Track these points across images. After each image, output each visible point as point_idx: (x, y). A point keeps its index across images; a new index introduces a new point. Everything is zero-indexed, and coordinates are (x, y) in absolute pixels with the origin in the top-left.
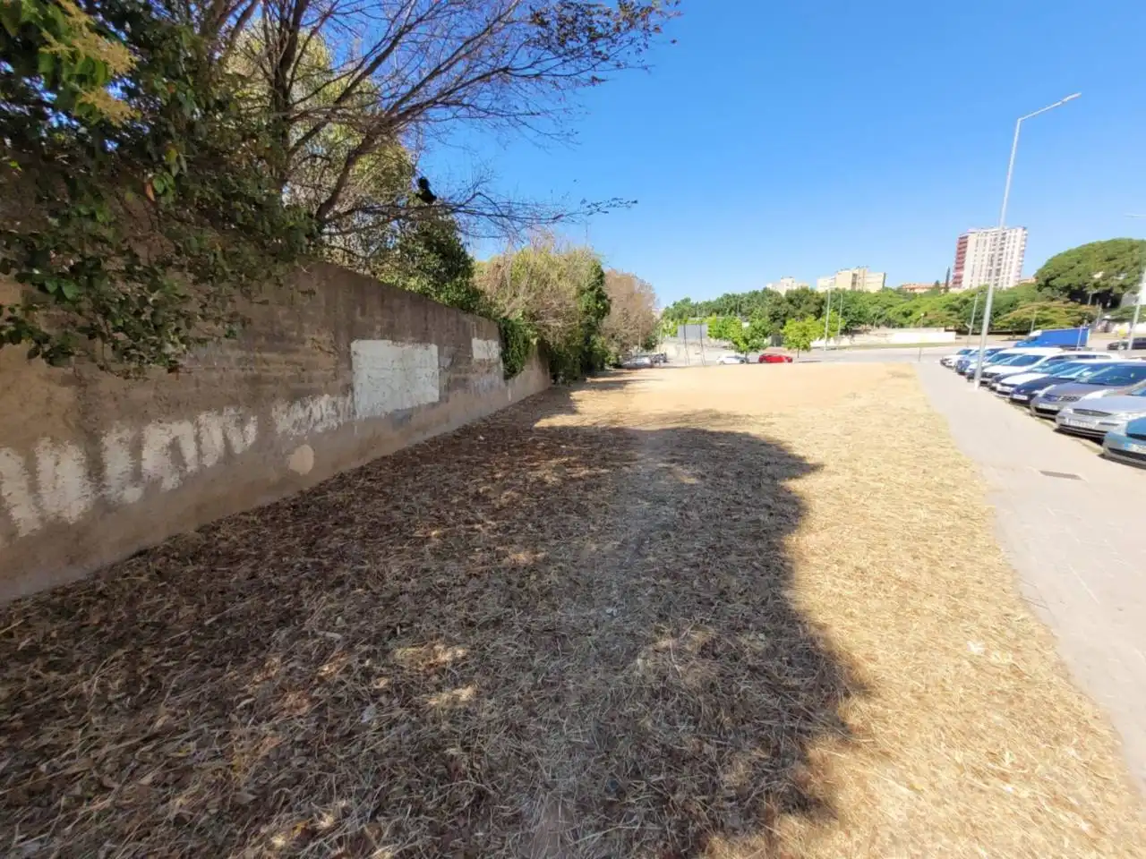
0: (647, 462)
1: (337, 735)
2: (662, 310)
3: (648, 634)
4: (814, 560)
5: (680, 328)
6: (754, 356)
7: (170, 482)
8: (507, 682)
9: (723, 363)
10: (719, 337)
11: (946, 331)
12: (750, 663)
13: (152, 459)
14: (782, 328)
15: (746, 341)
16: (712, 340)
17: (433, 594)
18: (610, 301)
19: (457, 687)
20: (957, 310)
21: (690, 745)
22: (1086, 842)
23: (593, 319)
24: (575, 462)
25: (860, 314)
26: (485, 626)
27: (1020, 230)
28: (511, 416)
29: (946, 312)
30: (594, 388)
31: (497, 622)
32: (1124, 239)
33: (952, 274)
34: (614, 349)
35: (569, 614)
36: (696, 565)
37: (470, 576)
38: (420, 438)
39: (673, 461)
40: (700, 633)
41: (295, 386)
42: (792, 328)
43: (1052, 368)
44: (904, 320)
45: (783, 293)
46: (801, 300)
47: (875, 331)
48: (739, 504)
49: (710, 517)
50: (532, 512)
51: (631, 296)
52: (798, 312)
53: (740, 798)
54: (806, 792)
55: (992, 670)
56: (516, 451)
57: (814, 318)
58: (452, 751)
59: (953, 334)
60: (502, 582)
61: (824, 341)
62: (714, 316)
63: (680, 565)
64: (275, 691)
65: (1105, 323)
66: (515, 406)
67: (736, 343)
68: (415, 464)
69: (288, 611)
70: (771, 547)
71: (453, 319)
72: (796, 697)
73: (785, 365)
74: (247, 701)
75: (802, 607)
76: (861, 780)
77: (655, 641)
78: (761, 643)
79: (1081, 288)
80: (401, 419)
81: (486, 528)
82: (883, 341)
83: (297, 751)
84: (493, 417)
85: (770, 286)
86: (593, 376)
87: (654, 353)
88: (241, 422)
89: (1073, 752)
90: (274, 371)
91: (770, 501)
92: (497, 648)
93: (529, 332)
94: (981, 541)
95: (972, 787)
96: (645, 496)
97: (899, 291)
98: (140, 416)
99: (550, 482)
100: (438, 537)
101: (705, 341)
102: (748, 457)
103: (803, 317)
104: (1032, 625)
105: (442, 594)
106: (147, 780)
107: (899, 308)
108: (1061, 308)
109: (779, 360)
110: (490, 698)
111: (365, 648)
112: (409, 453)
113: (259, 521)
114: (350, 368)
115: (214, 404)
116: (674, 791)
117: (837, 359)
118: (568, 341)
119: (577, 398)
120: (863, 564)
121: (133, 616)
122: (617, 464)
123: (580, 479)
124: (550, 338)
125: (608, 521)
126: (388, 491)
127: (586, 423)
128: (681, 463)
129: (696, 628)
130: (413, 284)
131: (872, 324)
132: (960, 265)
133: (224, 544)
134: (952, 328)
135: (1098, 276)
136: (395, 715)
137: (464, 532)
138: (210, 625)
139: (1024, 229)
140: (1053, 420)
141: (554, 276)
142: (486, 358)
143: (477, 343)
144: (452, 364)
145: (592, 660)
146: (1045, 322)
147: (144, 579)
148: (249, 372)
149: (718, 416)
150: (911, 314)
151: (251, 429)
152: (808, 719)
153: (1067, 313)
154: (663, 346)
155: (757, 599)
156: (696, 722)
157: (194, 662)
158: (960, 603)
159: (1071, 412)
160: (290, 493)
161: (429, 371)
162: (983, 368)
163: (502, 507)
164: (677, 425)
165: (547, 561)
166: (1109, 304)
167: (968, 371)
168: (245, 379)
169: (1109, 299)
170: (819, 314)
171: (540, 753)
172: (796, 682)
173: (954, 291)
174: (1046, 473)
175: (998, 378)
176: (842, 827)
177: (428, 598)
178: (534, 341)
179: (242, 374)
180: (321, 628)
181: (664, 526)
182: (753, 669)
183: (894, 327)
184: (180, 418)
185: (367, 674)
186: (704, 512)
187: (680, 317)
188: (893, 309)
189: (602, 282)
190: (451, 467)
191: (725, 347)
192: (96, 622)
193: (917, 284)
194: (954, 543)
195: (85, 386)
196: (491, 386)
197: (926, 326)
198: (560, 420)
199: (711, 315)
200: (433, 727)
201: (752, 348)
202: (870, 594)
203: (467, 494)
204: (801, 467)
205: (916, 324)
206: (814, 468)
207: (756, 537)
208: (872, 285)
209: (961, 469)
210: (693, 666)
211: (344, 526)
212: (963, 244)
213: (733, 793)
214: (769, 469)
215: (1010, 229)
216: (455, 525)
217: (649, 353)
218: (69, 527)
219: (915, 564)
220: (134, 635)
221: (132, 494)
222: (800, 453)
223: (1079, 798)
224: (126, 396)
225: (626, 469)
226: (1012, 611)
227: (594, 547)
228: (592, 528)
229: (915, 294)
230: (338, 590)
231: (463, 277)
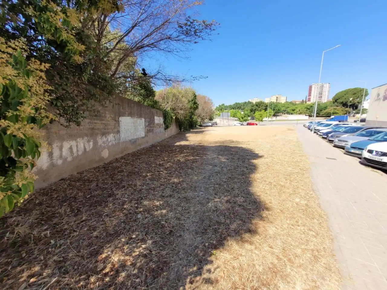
0: (211, 155)
1: (132, 220)
2: (215, 108)
3: (212, 198)
4: (258, 180)
5: (221, 114)
6: (245, 123)
7: (69, 159)
8: (175, 209)
9: (235, 125)
10: (234, 117)
11: (306, 116)
12: (239, 204)
13: (65, 152)
14: (254, 114)
15: (242, 118)
16: (232, 118)
17: (151, 189)
18: (198, 104)
19: (161, 210)
20: (309, 109)
21: (223, 221)
22: (314, 237)
23: (193, 110)
24: (189, 155)
25: (279, 110)
26: (167, 197)
27: (328, 84)
28: (167, 142)
29: (306, 109)
30: (193, 133)
31: (171, 196)
32: (358, 88)
33: (307, 97)
34: (199, 120)
35: (190, 194)
36: (225, 182)
37: (161, 185)
38: (139, 148)
39: (219, 155)
40: (226, 198)
41: (103, 130)
42: (257, 114)
43: (335, 128)
44: (292, 112)
45: (254, 103)
46: (260, 105)
47: (284, 115)
48: (238, 166)
49: (229, 170)
50: (177, 168)
51: (205, 102)
52: (259, 109)
53: (235, 231)
54: (251, 229)
55: (301, 205)
56: (170, 152)
57: (264, 111)
58: (163, 222)
59: (308, 117)
60: (171, 187)
61: (267, 118)
62: (232, 110)
63: (221, 182)
64: (112, 212)
65: (353, 114)
66: (168, 138)
67: (239, 119)
68: (139, 156)
69: (110, 194)
70: (246, 177)
71: (149, 110)
72: (250, 211)
73: (255, 126)
74: (106, 214)
75: (254, 192)
76: (264, 227)
77: (214, 200)
78: (242, 199)
79: (346, 103)
80: (134, 142)
81: (164, 173)
82: (286, 119)
83: (122, 224)
84: (162, 141)
85: (250, 100)
86: (193, 129)
87: (213, 122)
88: (89, 141)
89: (316, 221)
90: (98, 126)
91: (247, 166)
92: (171, 201)
93: (172, 114)
94: (306, 176)
95: (290, 228)
96: (211, 165)
97: (291, 103)
98: (62, 139)
99: (182, 161)
100: (150, 175)
101: (229, 118)
102: (241, 154)
103: (260, 110)
104: (313, 195)
105: (154, 189)
106: (86, 229)
107: (291, 108)
108: (340, 109)
109: (253, 124)
110: (171, 212)
111: (135, 202)
112: (136, 152)
113: (95, 171)
114: (119, 126)
115: (82, 136)
116: (219, 229)
117: (272, 124)
118: (185, 117)
119: (188, 136)
120: (272, 181)
121: (66, 195)
122: (202, 155)
123: (191, 160)
124: (179, 117)
125: (200, 171)
126: (132, 163)
127: (192, 144)
128: (222, 155)
129: (225, 196)
130: (136, 99)
131: (283, 113)
132: (310, 95)
133: (86, 177)
134: (307, 115)
135: (351, 99)
136: (146, 216)
137: (157, 174)
138: (89, 198)
139: (329, 84)
140: (332, 143)
141: (180, 96)
142: (159, 123)
143: (156, 118)
144: (149, 124)
145: (197, 204)
146: (335, 113)
147: (66, 186)
148: (91, 127)
149: (233, 142)
150: (295, 110)
151: (91, 143)
152: (253, 215)
153: (342, 110)
154: (216, 119)
155: (242, 190)
156: (224, 216)
157: (87, 206)
158: (296, 190)
159: (337, 141)
160: (102, 164)
161: (142, 127)
162: (315, 128)
163: (168, 168)
164: (220, 144)
165: (183, 181)
166: (354, 108)
167: (311, 128)
168: (90, 128)
169: (355, 107)
170: (266, 110)
171: (185, 223)
172: (250, 207)
173: (308, 103)
174: (327, 158)
175: (319, 130)
176: (259, 235)
177: (150, 190)
178: (174, 118)
179: (89, 127)
180: (121, 197)
181: (216, 172)
182: (240, 205)
183: (289, 114)
184: (72, 140)
185: (137, 208)
186: (228, 169)
187: (221, 110)
188: (289, 109)
189: (196, 98)
190: (150, 157)
191: (236, 120)
192: (56, 196)
193: (297, 101)
194: (297, 176)
195: (48, 130)
196: (161, 132)
197: (299, 114)
198: (183, 143)
199: (231, 109)
200: (157, 218)
201: (244, 120)
202: (272, 188)
203: (156, 164)
204: (257, 156)
205: (296, 113)
206: (261, 157)
207: (243, 175)
208: (283, 100)
209: (304, 157)
210: (224, 205)
211: (121, 173)
212: (310, 88)
213: (233, 230)
214: (248, 158)
215: (325, 84)
216: (154, 172)
217: (211, 122)
218: (44, 171)
219: (286, 182)
220: (68, 200)
221: (60, 162)
222: (257, 152)
223: (315, 229)
224: (59, 133)
225: (205, 157)
226: (309, 192)
227: (196, 178)
228: (195, 173)
229: (296, 104)
230: (124, 189)
231: (152, 97)
